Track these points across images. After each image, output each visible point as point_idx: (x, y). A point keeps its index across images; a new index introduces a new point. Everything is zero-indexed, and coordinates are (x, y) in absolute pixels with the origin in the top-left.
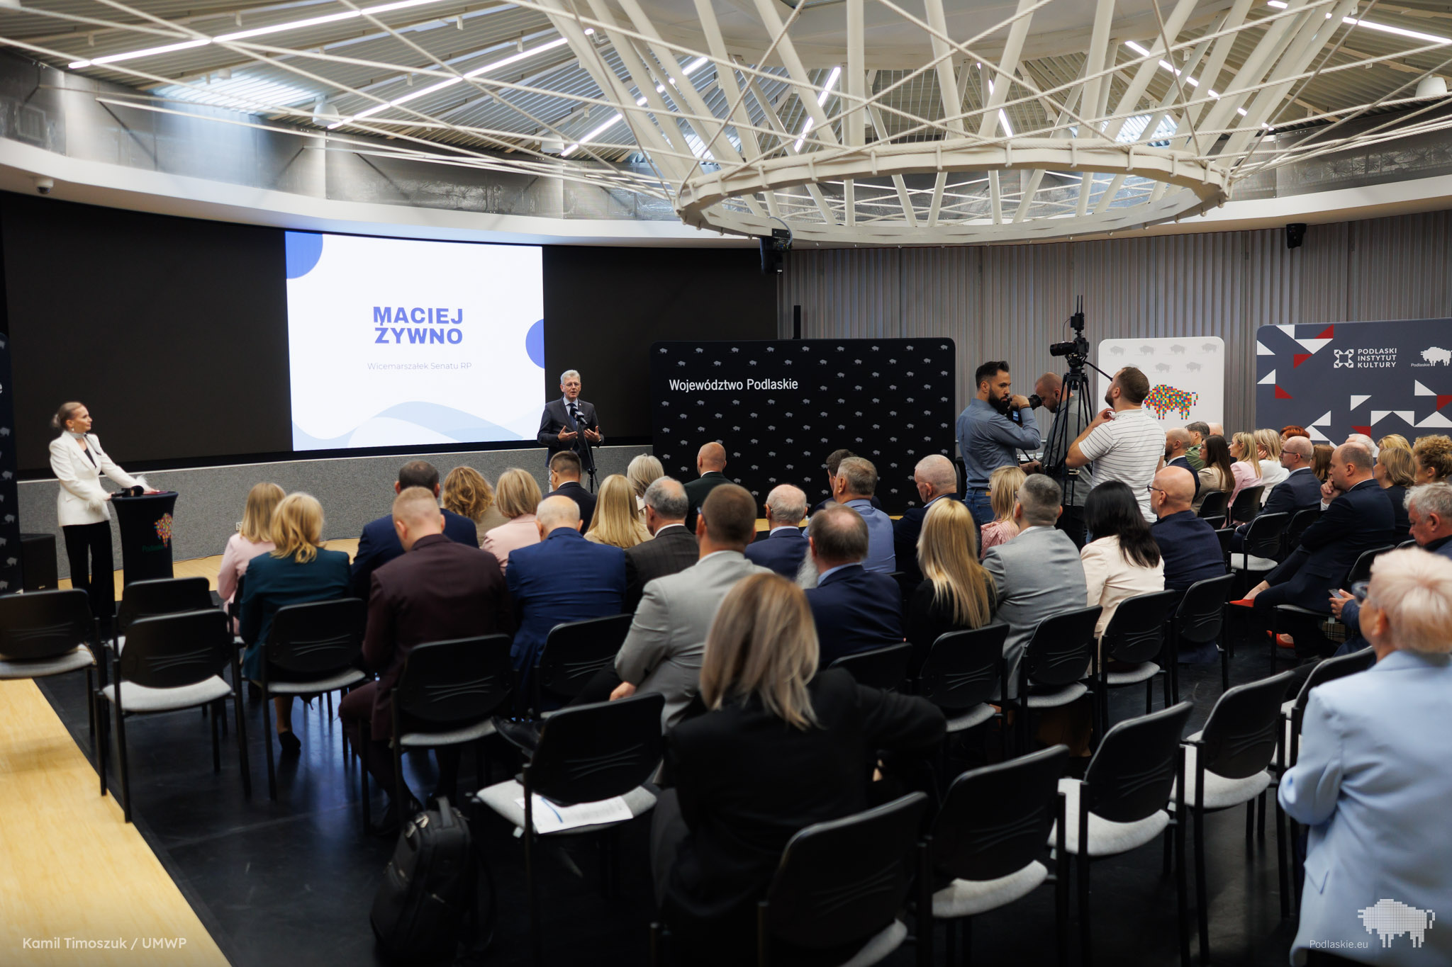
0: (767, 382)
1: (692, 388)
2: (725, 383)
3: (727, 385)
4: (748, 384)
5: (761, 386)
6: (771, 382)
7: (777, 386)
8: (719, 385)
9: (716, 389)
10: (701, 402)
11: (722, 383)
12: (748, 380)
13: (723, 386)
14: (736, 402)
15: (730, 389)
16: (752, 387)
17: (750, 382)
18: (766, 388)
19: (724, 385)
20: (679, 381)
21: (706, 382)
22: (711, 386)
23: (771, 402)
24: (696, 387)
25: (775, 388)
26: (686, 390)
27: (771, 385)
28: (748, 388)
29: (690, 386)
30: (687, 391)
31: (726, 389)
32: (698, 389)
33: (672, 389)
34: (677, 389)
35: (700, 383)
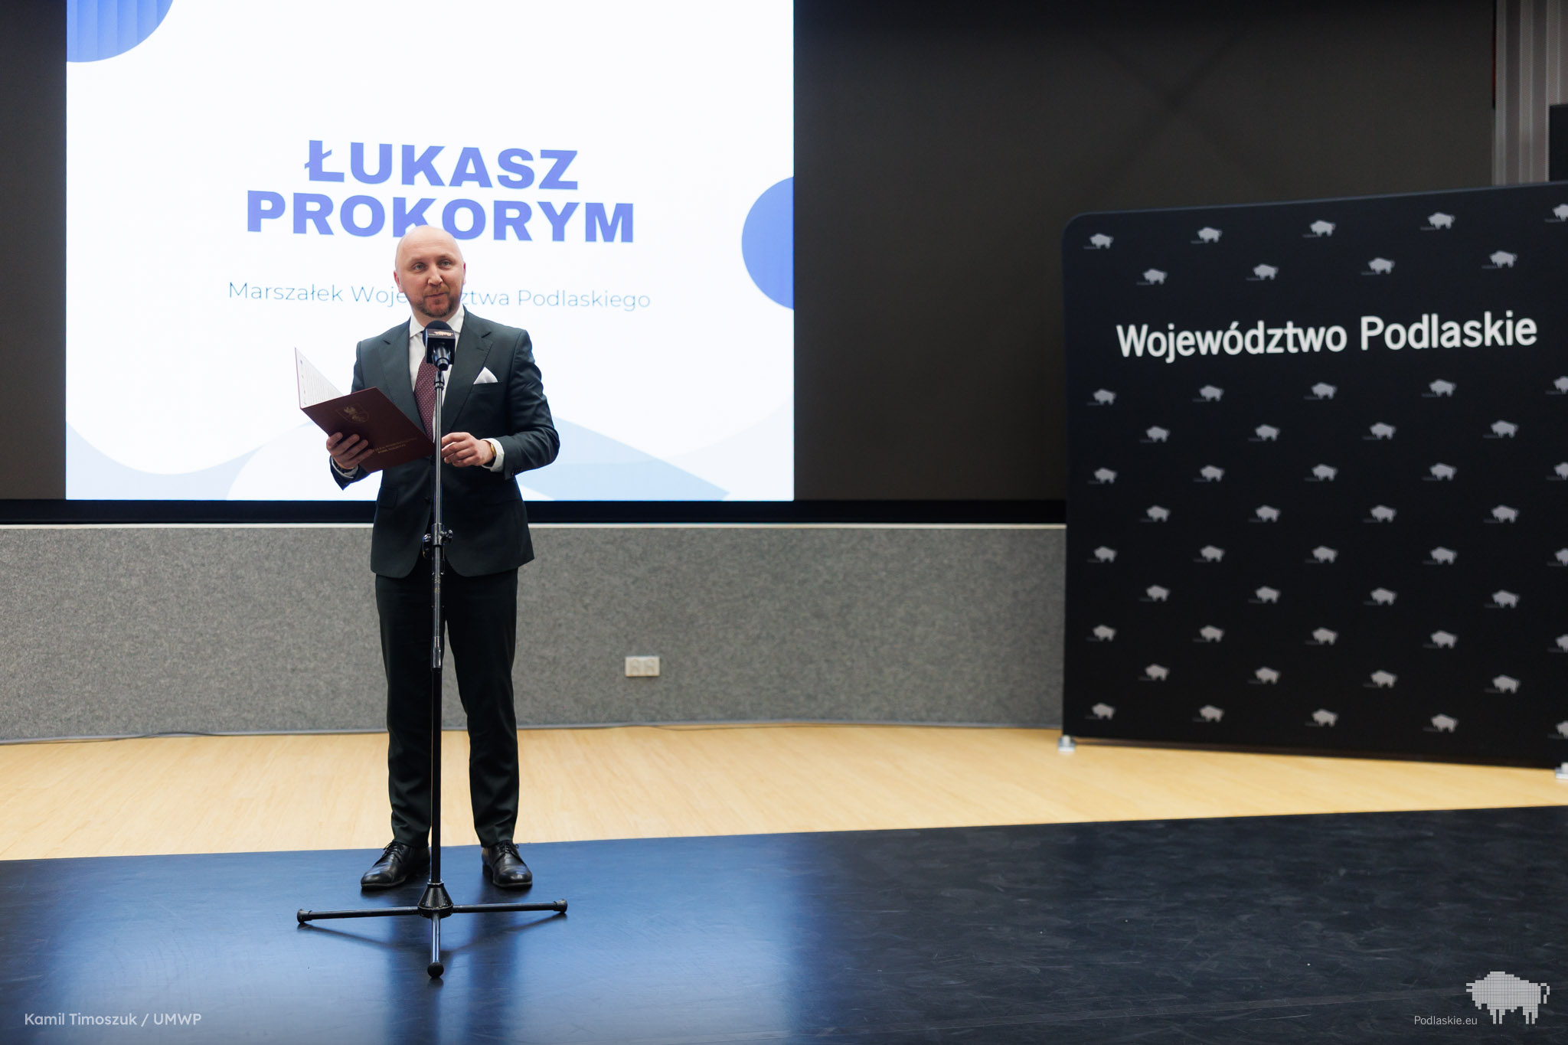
0: (1428, 323)
1: (1186, 348)
2: (1290, 330)
3: (1296, 336)
4: (1365, 334)
5: (1407, 336)
6: (1441, 323)
7: (1463, 336)
8: (1268, 339)
9: (1260, 349)
10: (1211, 392)
11: (1278, 333)
12: (1365, 321)
13: (1283, 342)
14: (1323, 390)
15: (1305, 348)
16: (1377, 342)
17: (1372, 326)
18: (1424, 344)
19: (1284, 337)
20: (1145, 328)
21: (1226, 329)
22: (1244, 342)
23: (1441, 387)
24: (1196, 346)
25: (1456, 343)
26: (1167, 354)
27: (1441, 332)
28: (1365, 346)
29: (1181, 343)
30: (1170, 359)
31: (1292, 349)
32: (1203, 351)
33: (1126, 352)
34: (1139, 352)
35: (1209, 334)
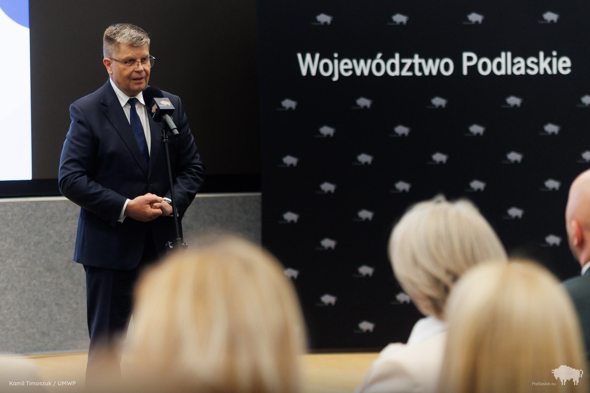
0: (505, 58)
1: (346, 70)
2: (417, 60)
3: (420, 65)
4: (466, 64)
5: (492, 66)
6: (513, 57)
7: (527, 67)
8: (402, 65)
9: (397, 73)
10: (364, 102)
11: (408, 62)
12: (465, 55)
13: (412, 68)
14: (438, 102)
15: (427, 73)
16: (473, 69)
17: (470, 59)
18: (502, 72)
19: (413, 65)
20: (317, 56)
21: (373, 58)
22: (385, 68)
23: (513, 101)
24: (353, 69)
25: (522, 72)
26: (333, 75)
27: (513, 64)
28: (465, 72)
29: (342, 67)
30: (336, 78)
31: (418, 73)
32: (358, 73)
33: (304, 72)
34: (313, 73)
35: (362, 62)
